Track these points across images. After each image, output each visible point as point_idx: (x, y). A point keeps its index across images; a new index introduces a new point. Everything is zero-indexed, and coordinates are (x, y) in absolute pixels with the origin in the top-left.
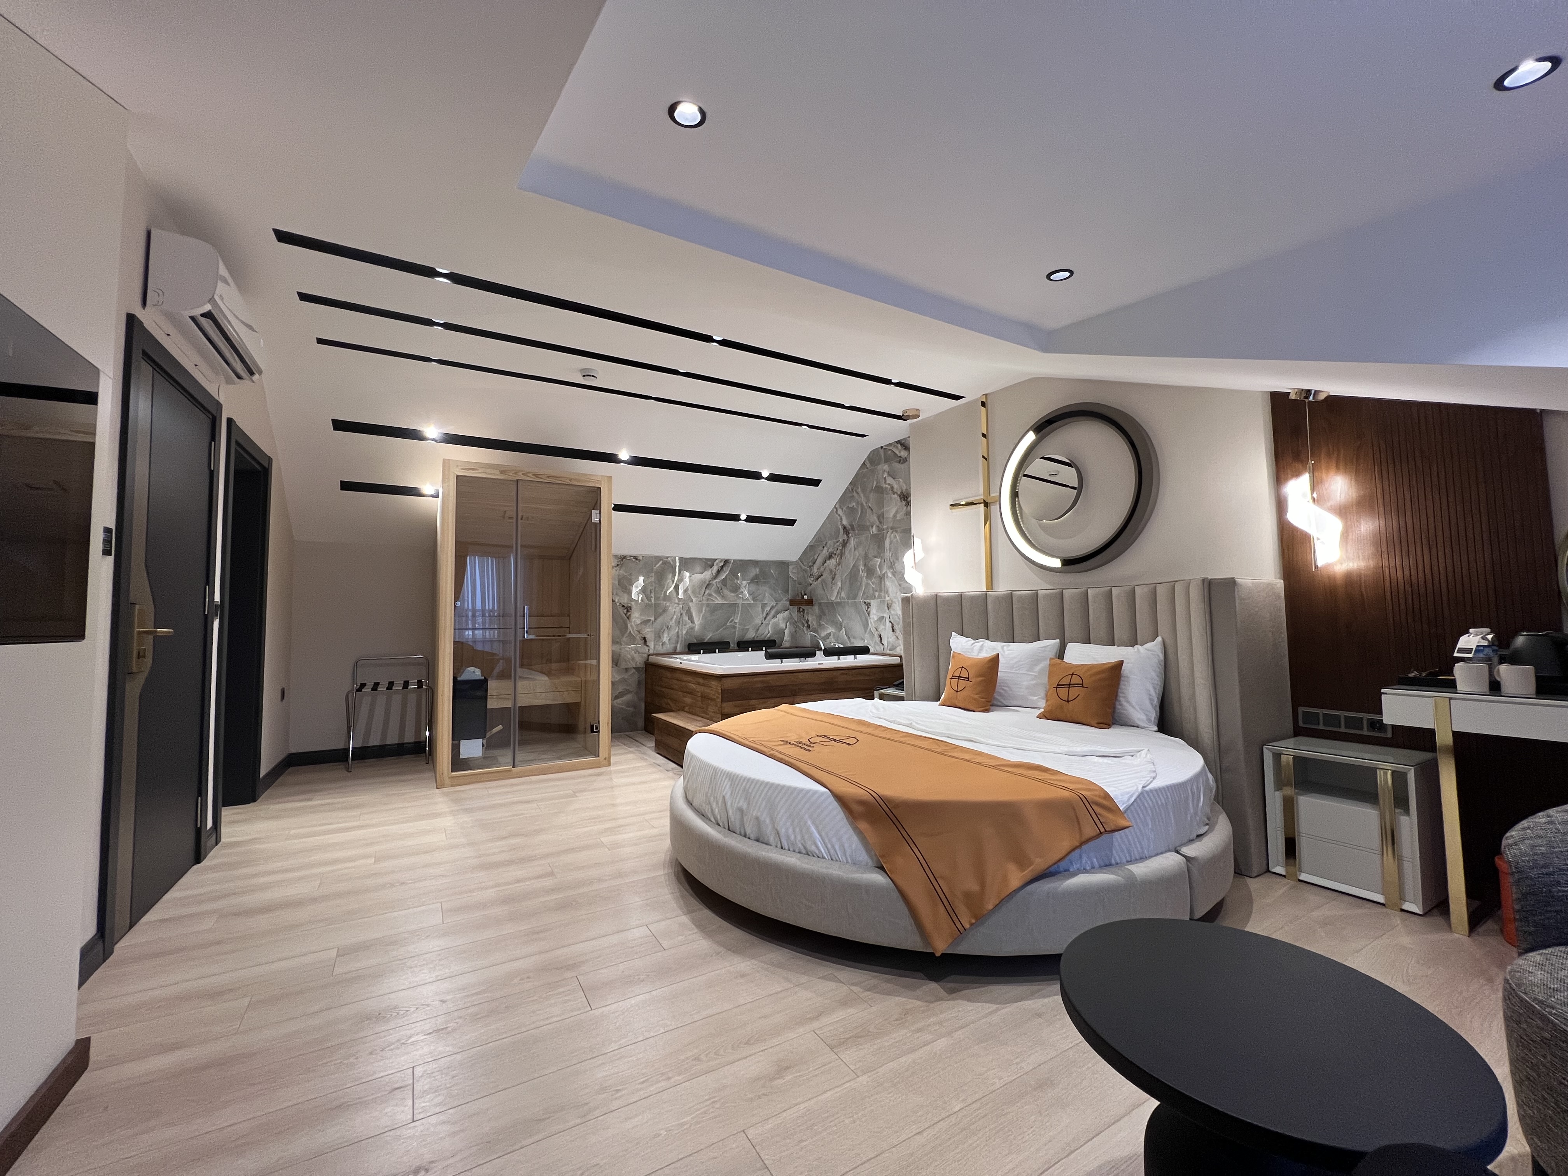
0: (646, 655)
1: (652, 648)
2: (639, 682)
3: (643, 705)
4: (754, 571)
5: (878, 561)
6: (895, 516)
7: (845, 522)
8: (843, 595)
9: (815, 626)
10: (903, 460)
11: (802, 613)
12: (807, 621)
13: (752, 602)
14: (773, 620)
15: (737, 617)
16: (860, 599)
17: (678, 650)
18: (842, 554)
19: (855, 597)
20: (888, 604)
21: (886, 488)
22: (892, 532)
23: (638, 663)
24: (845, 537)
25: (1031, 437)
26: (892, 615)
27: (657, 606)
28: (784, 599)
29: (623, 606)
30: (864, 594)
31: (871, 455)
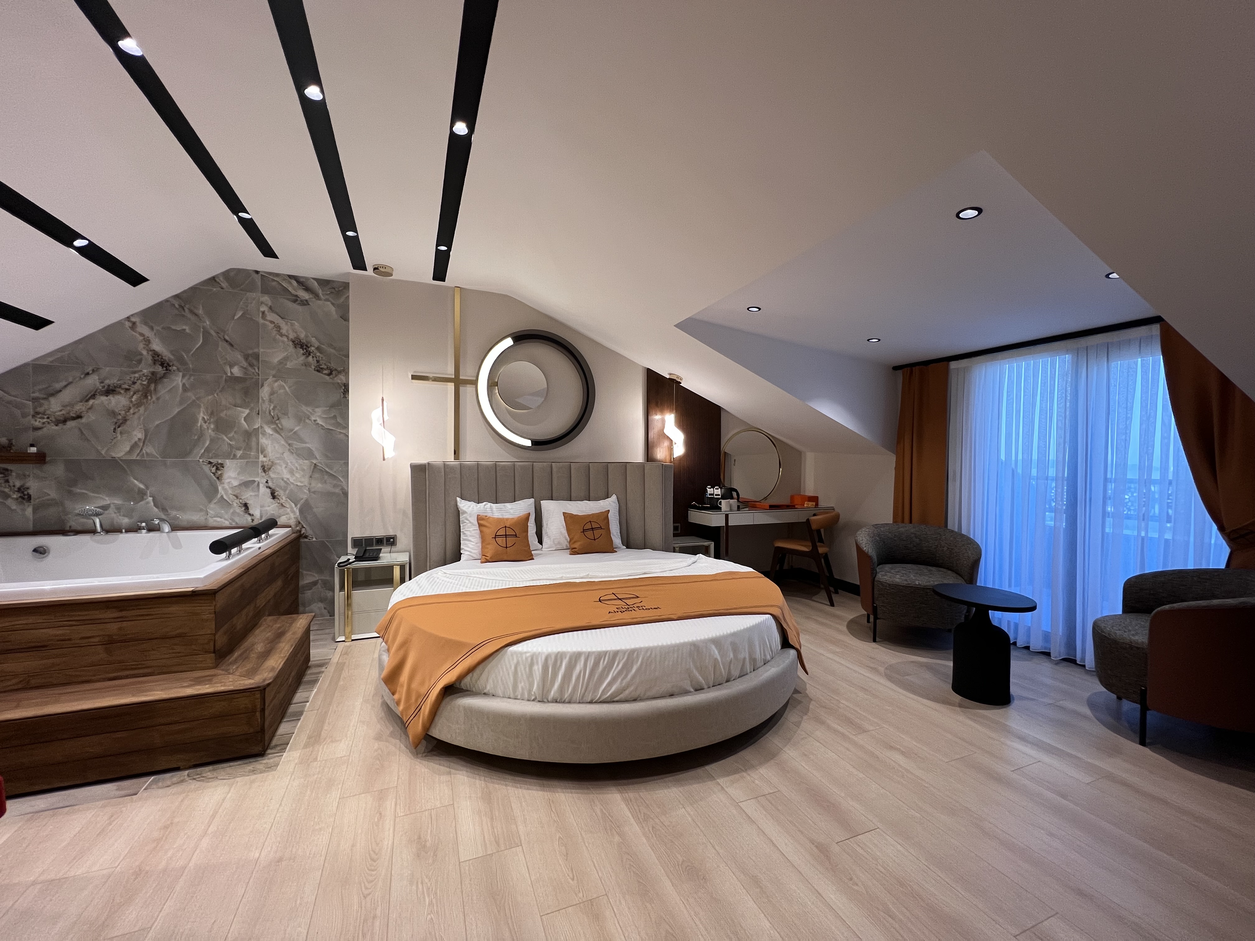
5: (242, 412)
6: (282, 362)
7: (158, 348)
8: (149, 450)
9: (52, 496)
10: (302, 301)
12: (22, 490)
16: (195, 458)
18: (146, 392)
19: (184, 454)
20: (263, 467)
21: (265, 325)
22: (276, 382)
24: (159, 369)
25: (508, 342)
26: (272, 479)
30: (207, 451)
31: (231, 274)
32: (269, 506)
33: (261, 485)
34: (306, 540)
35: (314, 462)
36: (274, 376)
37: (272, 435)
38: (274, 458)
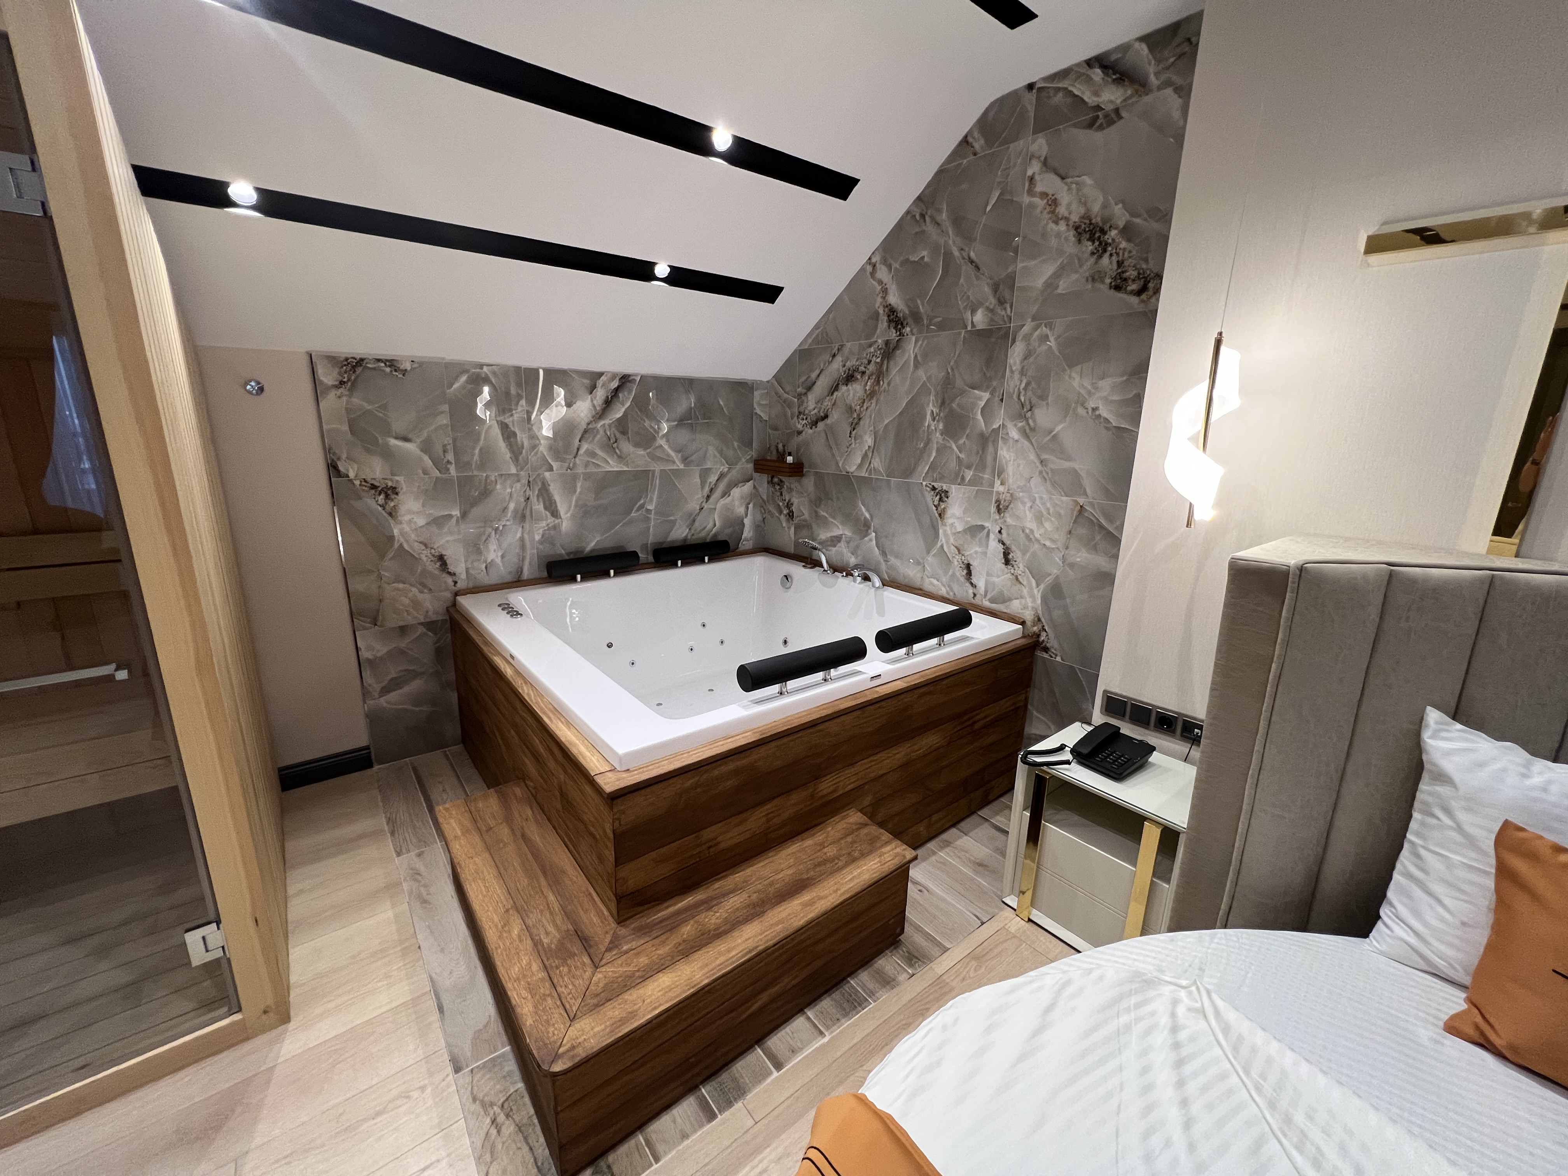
0: (448, 595)
1: (464, 576)
2: (439, 652)
3: (454, 697)
4: (686, 402)
5: (980, 398)
6: (1050, 285)
7: (894, 299)
8: (877, 463)
9: (806, 515)
10: (1106, 116)
11: (778, 487)
12: (789, 505)
13: (682, 467)
14: (722, 502)
15: (652, 499)
16: (920, 477)
17: (526, 575)
18: (879, 375)
19: (908, 472)
20: (998, 502)
21: (1032, 206)
22: (1036, 328)
23: (430, 613)
24: (893, 335)
26: (1008, 527)
27: (465, 483)
28: (744, 460)
29: (373, 487)
30: (933, 467)
31: (991, 114)
32: (998, 577)
33: (992, 536)
34: (1046, 656)
35: (1081, 501)
36: (1034, 319)
37: (1017, 441)
38: (1015, 487)
